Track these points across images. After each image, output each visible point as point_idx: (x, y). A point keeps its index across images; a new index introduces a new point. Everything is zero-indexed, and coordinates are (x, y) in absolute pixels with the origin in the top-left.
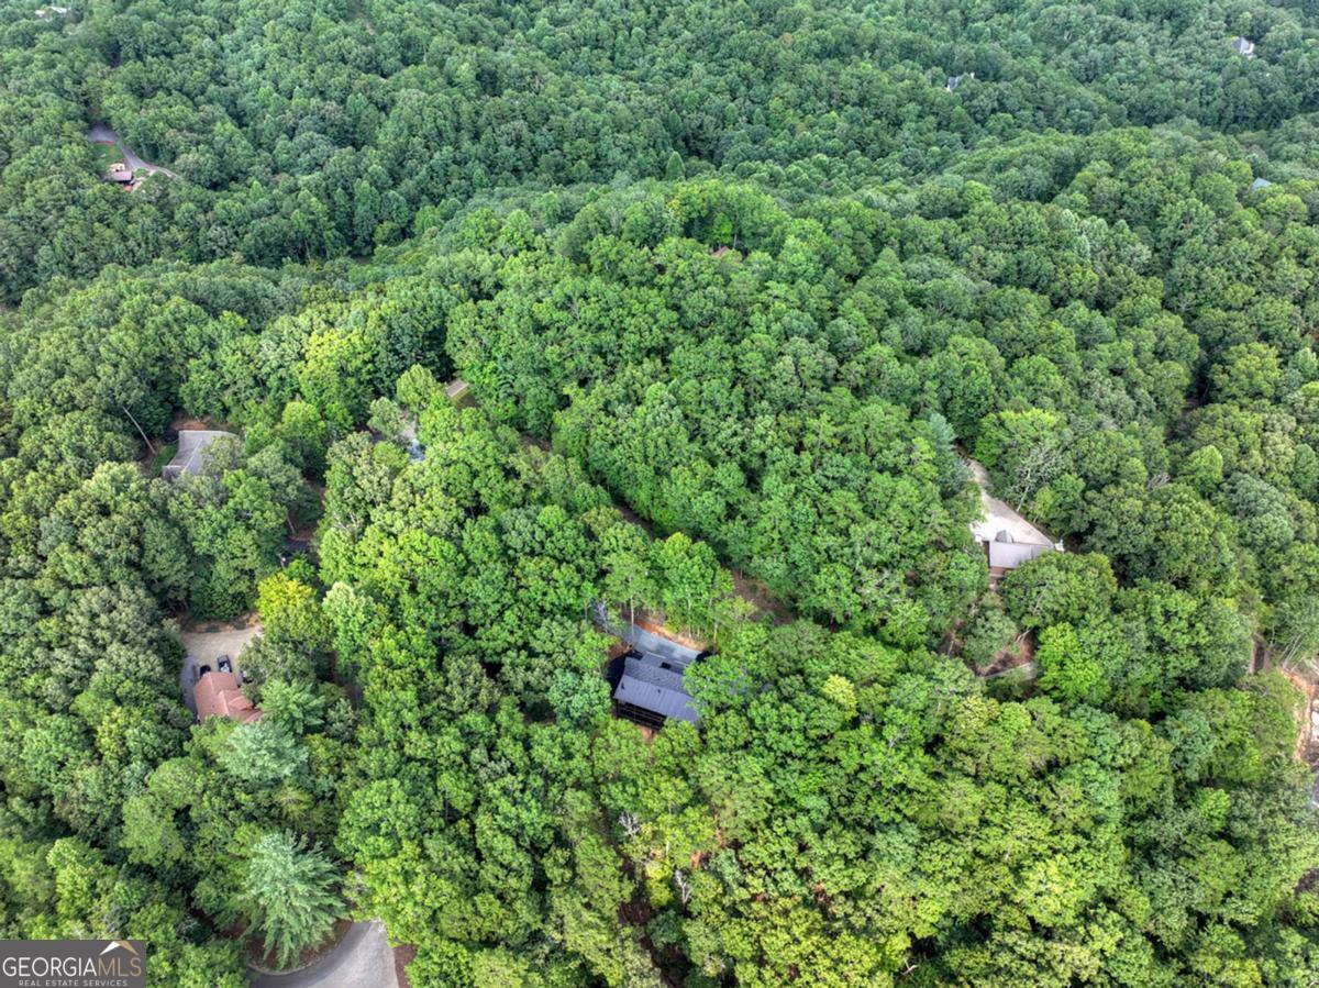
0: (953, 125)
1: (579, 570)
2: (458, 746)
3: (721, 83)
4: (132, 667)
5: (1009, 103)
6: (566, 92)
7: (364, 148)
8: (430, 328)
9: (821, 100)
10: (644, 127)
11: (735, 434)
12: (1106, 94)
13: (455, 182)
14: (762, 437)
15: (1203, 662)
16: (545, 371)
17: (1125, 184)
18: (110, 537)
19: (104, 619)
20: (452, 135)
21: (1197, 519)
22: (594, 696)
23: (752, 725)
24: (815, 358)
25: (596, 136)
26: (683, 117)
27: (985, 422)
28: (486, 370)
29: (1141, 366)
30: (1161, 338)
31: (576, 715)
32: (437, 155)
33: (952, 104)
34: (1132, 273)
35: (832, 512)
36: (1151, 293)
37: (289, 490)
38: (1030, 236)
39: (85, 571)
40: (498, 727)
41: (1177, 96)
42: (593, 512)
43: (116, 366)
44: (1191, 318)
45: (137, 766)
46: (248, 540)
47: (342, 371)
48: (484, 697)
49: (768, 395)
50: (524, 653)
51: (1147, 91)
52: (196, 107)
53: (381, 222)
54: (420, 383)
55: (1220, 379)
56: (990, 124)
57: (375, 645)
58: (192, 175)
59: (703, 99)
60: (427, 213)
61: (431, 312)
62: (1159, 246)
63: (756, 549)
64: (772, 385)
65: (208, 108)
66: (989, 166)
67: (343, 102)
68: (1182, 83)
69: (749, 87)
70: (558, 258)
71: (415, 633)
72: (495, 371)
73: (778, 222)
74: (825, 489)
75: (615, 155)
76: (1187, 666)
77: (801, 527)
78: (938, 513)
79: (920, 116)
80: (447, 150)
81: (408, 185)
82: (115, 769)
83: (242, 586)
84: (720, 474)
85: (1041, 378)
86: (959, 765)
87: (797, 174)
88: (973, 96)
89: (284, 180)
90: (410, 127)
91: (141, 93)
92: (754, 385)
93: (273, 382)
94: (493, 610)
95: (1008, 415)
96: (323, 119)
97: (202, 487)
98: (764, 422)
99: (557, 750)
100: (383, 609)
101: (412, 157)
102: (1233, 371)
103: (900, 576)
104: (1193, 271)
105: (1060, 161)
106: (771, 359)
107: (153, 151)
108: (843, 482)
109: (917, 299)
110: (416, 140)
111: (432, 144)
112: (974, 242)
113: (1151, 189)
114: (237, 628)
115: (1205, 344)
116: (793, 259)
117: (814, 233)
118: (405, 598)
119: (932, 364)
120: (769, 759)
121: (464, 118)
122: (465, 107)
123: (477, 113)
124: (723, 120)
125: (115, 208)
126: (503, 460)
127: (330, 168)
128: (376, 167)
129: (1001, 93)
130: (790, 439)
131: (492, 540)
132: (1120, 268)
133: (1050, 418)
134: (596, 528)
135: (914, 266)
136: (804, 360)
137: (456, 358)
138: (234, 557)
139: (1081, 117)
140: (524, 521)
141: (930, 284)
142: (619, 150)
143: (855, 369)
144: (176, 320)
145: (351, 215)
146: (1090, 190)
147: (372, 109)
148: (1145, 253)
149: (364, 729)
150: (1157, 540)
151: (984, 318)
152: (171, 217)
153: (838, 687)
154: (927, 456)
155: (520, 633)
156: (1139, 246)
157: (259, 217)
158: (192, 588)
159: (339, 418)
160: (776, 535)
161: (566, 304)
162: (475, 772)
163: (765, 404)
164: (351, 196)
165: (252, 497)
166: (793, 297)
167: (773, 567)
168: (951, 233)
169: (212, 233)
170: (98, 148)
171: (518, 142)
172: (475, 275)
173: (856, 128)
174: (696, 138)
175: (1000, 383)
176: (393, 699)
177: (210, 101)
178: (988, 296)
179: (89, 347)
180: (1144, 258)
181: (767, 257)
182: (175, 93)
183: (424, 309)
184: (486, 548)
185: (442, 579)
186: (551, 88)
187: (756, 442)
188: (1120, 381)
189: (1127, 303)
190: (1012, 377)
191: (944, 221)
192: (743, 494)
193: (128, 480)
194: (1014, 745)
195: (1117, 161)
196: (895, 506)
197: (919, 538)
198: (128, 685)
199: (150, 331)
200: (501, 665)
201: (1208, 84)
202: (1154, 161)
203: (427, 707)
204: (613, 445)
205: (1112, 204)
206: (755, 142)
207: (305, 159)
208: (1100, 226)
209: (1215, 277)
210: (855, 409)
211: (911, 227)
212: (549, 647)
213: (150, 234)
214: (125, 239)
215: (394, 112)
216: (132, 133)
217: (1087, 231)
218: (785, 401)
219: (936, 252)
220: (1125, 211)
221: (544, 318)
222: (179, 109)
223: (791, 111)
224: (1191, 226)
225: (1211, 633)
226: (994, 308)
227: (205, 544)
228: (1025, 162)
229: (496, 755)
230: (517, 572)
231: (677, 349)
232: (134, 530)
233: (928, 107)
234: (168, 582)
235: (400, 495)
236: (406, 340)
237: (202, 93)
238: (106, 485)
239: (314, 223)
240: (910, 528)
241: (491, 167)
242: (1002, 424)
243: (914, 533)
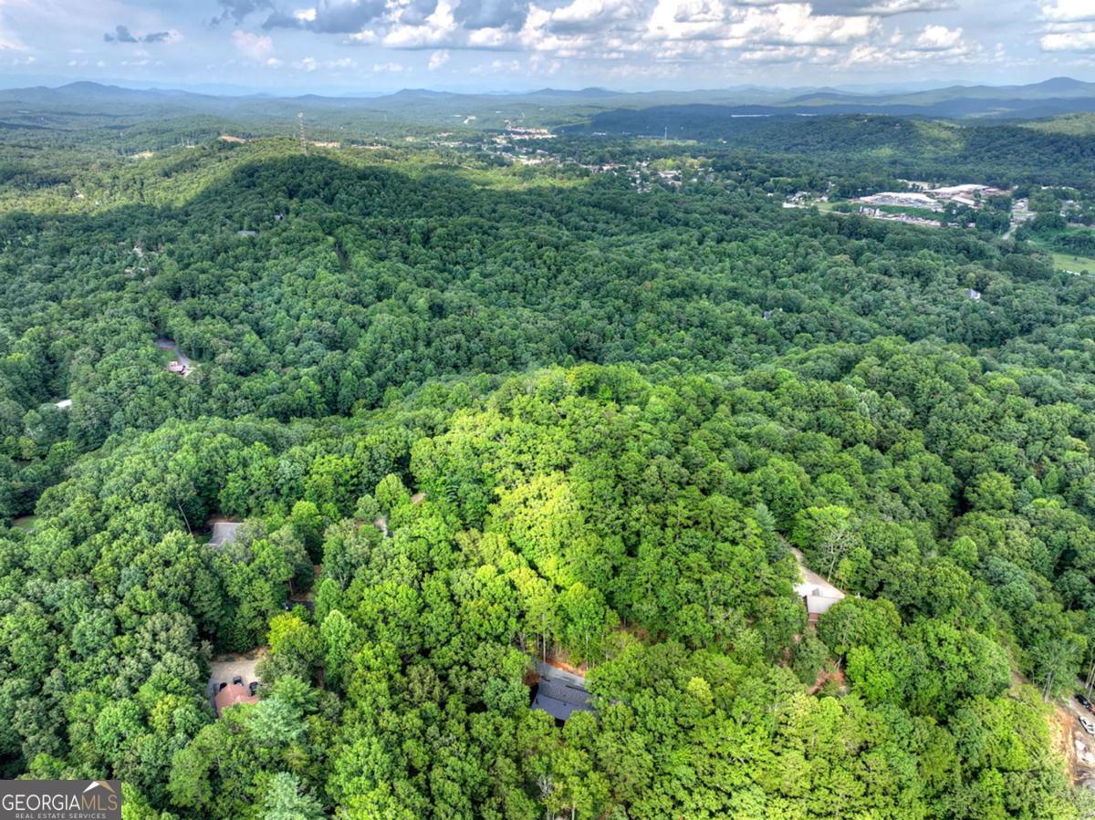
0: (768, 341)
1: (506, 609)
2: (419, 722)
3: (602, 313)
4: (180, 669)
5: (808, 327)
6: (492, 317)
7: (349, 350)
8: (399, 455)
9: (673, 323)
10: (547, 339)
11: (618, 518)
12: (879, 323)
13: (412, 373)
14: (638, 520)
15: (971, 677)
16: (480, 481)
17: (890, 371)
18: (173, 579)
19: (163, 635)
20: (411, 343)
21: (956, 577)
22: (517, 694)
23: (636, 712)
24: (672, 468)
25: (513, 345)
26: (575, 335)
27: (798, 516)
28: (439, 482)
29: (913, 487)
30: (926, 469)
31: (504, 708)
32: (400, 356)
33: (767, 327)
34: (901, 427)
35: (689, 568)
36: (916, 440)
37: (297, 556)
38: (824, 401)
39: (153, 602)
40: (447, 714)
41: (930, 324)
42: (517, 571)
43: (179, 475)
44: (946, 458)
45: (180, 736)
46: (267, 587)
47: (337, 484)
48: (437, 691)
49: (640, 492)
50: (465, 668)
51: (907, 321)
52: (231, 326)
53: (358, 399)
54: (393, 487)
55: (972, 497)
56: (796, 340)
57: (357, 657)
58: (227, 366)
59: (588, 323)
60: (392, 391)
61: (400, 445)
62: (918, 410)
63: (636, 597)
64: (643, 486)
65: (240, 327)
66: (794, 362)
67: (334, 322)
68: (932, 317)
69: (621, 316)
70: (490, 410)
71: (387, 647)
72: (444, 483)
73: (643, 389)
74: (684, 553)
75: (527, 356)
76: (959, 679)
77: (667, 579)
78: (766, 570)
79: (744, 335)
80: (408, 352)
81: (379, 375)
82: (165, 738)
83: (258, 623)
84: (608, 542)
85: (837, 489)
86: (792, 744)
87: (657, 369)
88: (782, 322)
89: (290, 371)
90: (382, 338)
91: (194, 316)
92: (630, 486)
93: (285, 490)
94: (443, 637)
95: (813, 510)
96: (320, 333)
97: (237, 551)
98: (638, 510)
99: (491, 727)
100: (364, 633)
101: (383, 356)
102: (980, 491)
103: (741, 611)
104: (944, 426)
105: (843, 358)
106: (641, 468)
107: (199, 352)
108: (696, 548)
109: (745, 438)
110: (386, 346)
111: (397, 349)
112: (784, 405)
113: (908, 372)
114: (248, 659)
115: (958, 473)
116: (656, 409)
117: (669, 395)
118: (381, 625)
119: (757, 475)
120: (649, 737)
121: (421, 332)
122: (422, 325)
123: (429, 329)
124: (603, 337)
125: (172, 387)
126: (451, 537)
127: (323, 363)
128: (357, 362)
129: (802, 321)
130: (657, 520)
131: (442, 587)
132: (892, 423)
133: (843, 511)
134: (517, 582)
135: (741, 418)
136: (665, 469)
137: (417, 475)
138: (255, 599)
139: (861, 337)
140: (466, 575)
141: (754, 430)
142: (530, 354)
143: (702, 475)
144: (222, 447)
145: (336, 395)
146: (865, 375)
147: (355, 327)
148: (908, 413)
149: (349, 712)
150: (929, 593)
151: (793, 451)
152: (209, 394)
153: (698, 685)
154: (756, 531)
155: (463, 653)
156: (903, 410)
157: (272, 394)
158: (221, 624)
159: (332, 514)
160: (649, 586)
161: (497, 437)
162: (431, 744)
163: (638, 498)
164: (338, 382)
165: (273, 557)
166: (656, 431)
167: (648, 608)
168: (768, 399)
169: (238, 404)
170: (162, 351)
171: (458, 347)
172: (430, 423)
173: (699, 342)
174: (584, 348)
175: (807, 491)
176: (371, 690)
177: (241, 322)
178: (796, 437)
179: (160, 463)
180: (908, 417)
181: (637, 408)
182: (218, 317)
183: (396, 442)
184: (439, 594)
185: (408, 614)
186: (481, 314)
187: (633, 523)
188: (897, 496)
189: (899, 446)
190: (817, 487)
191: (763, 393)
192: (625, 559)
193: (186, 544)
194: (833, 730)
195: (883, 357)
196: (734, 563)
197: (753, 588)
198: (176, 681)
199: (204, 452)
200: (448, 675)
201: (951, 318)
202: (908, 355)
203: (395, 697)
204: (530, 528)
205: (882, 384)
206: (626, 350)
207: (306, 358)
208: (874, 396)
209: (961, 429)
210: (701, 500)
211: (738, 395)
212: (484, 662)
213: (194, 405)
214: (175, 407)
215: (371, 328)
216: (187, 341)
217: (864, 399)
218: (653, 496)
219: (758, 412)
220: (891, 387)
221: (481, 446)
222: (220, 325)
223: (652, 331)
224: (938, 397)
225: (974, 655)
226: (800, 445)
227: (236, 588)
228: (819, 358)
229: (445, 733)
230: (461, 610)
231: (575, 465)
232: (189, 576)
233: (749, 329)
234: (207, 616)
235: (377, 559)
236: (382, 462)
237: (236, 317)
238: (173, 545)
239: (310, 399)
240: (746, 580)
241: (438, 364)
242: (810, 517)
243: (749, 584)
